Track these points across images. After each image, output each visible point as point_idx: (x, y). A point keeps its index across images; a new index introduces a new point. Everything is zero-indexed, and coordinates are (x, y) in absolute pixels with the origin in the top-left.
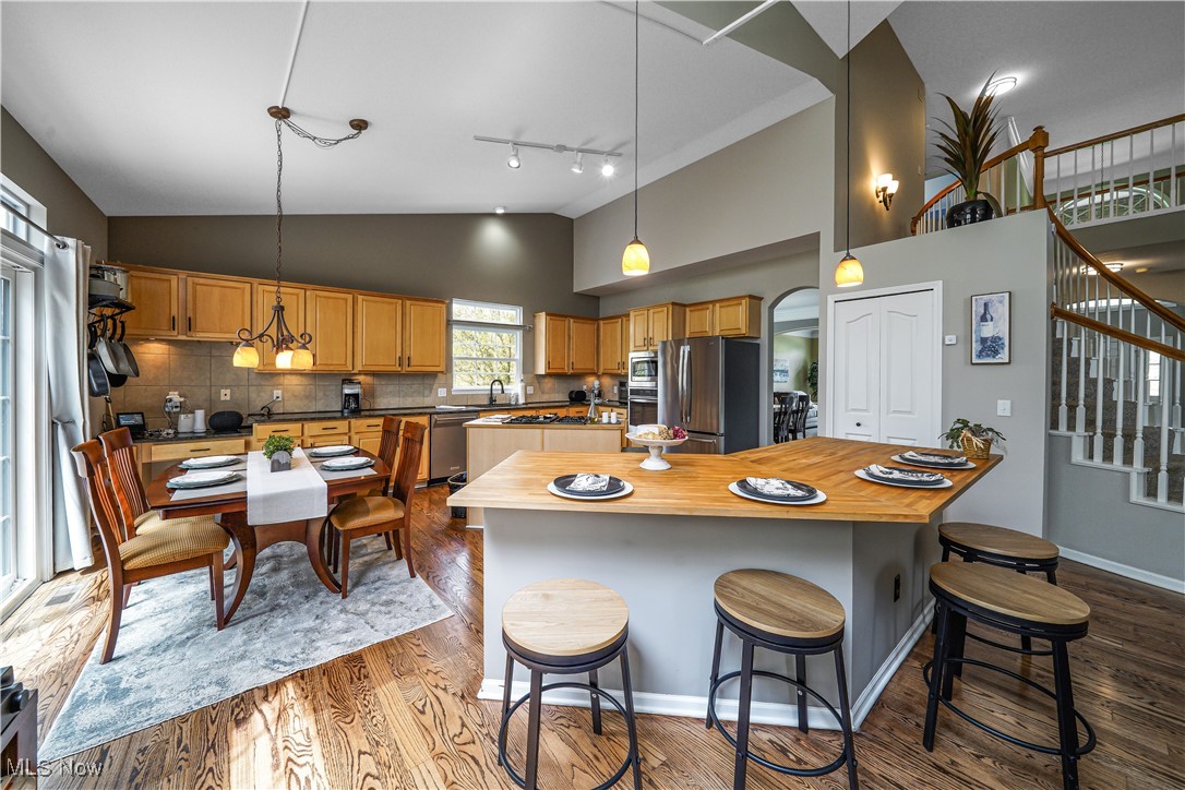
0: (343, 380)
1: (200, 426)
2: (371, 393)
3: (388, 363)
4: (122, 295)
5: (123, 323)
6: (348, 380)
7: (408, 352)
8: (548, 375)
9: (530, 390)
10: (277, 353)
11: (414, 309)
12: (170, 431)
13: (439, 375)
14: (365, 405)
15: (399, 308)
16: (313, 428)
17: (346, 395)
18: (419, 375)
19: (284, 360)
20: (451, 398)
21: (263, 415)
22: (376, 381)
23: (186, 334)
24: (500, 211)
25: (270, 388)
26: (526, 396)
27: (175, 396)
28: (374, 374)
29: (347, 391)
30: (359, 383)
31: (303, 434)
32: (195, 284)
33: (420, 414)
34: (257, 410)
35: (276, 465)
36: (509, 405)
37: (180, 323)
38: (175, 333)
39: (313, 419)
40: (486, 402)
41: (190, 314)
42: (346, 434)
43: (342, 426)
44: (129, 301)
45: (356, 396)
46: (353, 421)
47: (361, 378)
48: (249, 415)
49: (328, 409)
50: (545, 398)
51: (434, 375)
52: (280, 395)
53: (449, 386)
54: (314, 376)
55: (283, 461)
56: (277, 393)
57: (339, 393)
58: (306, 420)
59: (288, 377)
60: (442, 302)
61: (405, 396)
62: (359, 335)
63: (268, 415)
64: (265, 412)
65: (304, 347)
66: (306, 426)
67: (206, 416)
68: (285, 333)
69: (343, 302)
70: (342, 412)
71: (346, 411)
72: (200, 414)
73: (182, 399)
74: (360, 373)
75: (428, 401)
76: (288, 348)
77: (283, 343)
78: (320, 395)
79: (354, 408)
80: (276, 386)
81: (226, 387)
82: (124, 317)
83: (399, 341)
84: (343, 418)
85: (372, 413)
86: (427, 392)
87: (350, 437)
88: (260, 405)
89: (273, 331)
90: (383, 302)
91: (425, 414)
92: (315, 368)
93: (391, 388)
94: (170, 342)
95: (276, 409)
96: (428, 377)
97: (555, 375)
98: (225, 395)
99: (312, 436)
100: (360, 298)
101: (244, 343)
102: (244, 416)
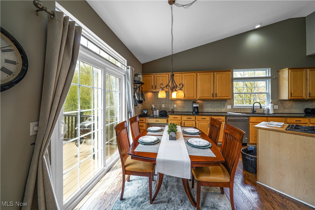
0: (193, 102)
1: (158, 114)
2: (202, 106)
3: (208, 96)
4: (141, 80)
5: (142, 87)
6: (195, 102)
7: (215, 92)
8: (289, 100)
9: (276, 107)
10: (172, 92)
11: (218, 76)
12: (152, 115)
13: (228, 100)
14: (200, 111)
15: (212, 76)
16: (185, 118)
17: (194, 107)
18: (219, 100)
19: (174, 95)
20: (233, 109)
21: (172, 112)
22: (204, 102)
23: (155, 90)
24: (258, 26)
25: (173, 104)
26: (274, 110)
27: (153, 106)
28: (203, 100)
29: (194, 106)
30: (198, 103)
31: (181, 119)
32: (157, 76)
33: (222, 116)
34: (170, 110)
35: (171, 138)
36: (264, 114)
37: (154, 87)
38: (153, 90)
39: (184, 115)
40: (250, 111)
41: (155, 85)
42: (194, 121)
43: (193, 118)
44: (143, 82)
45: (197, 107)
46: (196, 116)
47: (199, 101)
48: (169, 112)
49: (189, 111)
50: (286, 111)
51: (225, 100)
52: (176, 106)
53: (232, 104)
54: (185, 100)
55: (173, 136)
56: (175, 106)
57: (192, 106)
58: (182, 115)
59: (178, 101)
60: (230, 71)
61: (214, 108)
62: (198, 87)
63: (173, 112)
64: (172, 111)
65: (181, 89)
66: (182, 117)
67: (159, 111)
68: (175, 85)
69: (193, 76)
70: (193, 112)
71: (194, 112)
72: (158, 111)
73: (155, 107)
74: (199, 100)
75: (223, 110)
76: (176, 91)
77: (174, 89)
78: (186, 106)
79: (197, 112)
80: (175, 104)
81: (163, 104)
82: (142, 86)
83: (212, 88)
84: (193, 115)
85: (203, 114)
86: (222, 107)
87: (196, 122)
88: (171, 109)
89: (170, 84)
90: (206, 74)
91: (223, 116)
92: (185, 98)
93: (209, 105)
94: (152, 92)
95: (175, 110)
96: (223, 101)
97: (293, 100)
98: (163, 106)
99: (184, 120)
100: (198, 74)
101: (161, 89)
102: (167, 112)
